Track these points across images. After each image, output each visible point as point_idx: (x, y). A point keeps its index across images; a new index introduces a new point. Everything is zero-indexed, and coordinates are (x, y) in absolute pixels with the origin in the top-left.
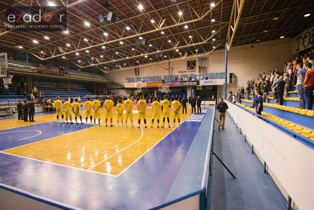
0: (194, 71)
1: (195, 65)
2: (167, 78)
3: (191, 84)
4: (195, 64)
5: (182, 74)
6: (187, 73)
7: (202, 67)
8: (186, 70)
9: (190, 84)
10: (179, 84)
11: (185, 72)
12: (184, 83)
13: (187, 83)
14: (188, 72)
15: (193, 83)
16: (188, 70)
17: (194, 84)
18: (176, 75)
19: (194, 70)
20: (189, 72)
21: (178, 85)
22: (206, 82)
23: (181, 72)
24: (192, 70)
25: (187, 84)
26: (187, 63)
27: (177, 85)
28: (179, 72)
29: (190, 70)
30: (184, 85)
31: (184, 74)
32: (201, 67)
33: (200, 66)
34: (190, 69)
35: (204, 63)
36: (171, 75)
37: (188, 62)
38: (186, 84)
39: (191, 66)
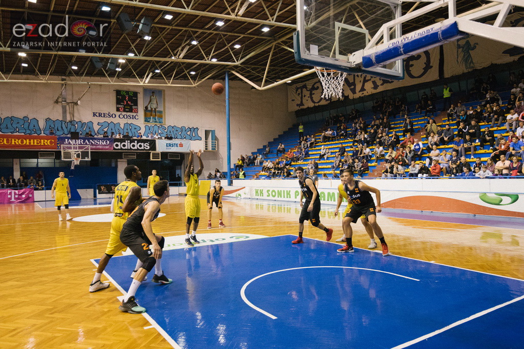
0: (134, 117)
1: (136, 103)
2: (58, 125)
3: (136, 148)
4: (137, 100)
5: (102, 120)
6: (116, 120)
7: (151, 110)
8: (113, 110)
9: (134, 146)
10: (105, 145)
11: (110, 116)
12: (119, 144)
13: (126, 144)
14: (117, 116)
15: (140, 146)
16: (119, 113)
17: (142, 148)
18: (85, 120)
19: (135, 114)
20: (121, 116)
21: (102, 149)
22: (170, 145)
23: (100, 115)
24: (128, 114)
25: (126, 148)
26: (117, 95)
27: (100, 147)
28: (94, 115)
29: (124, 113)
30: (119, 147)
31: (109, 120)
32: (149, 109)
33: (146, 108)
34: (124, 111)
35: (155, 102)
36: (68, 119)
37: (118, 92)
38: (124, 146)
39: (128, 104)
